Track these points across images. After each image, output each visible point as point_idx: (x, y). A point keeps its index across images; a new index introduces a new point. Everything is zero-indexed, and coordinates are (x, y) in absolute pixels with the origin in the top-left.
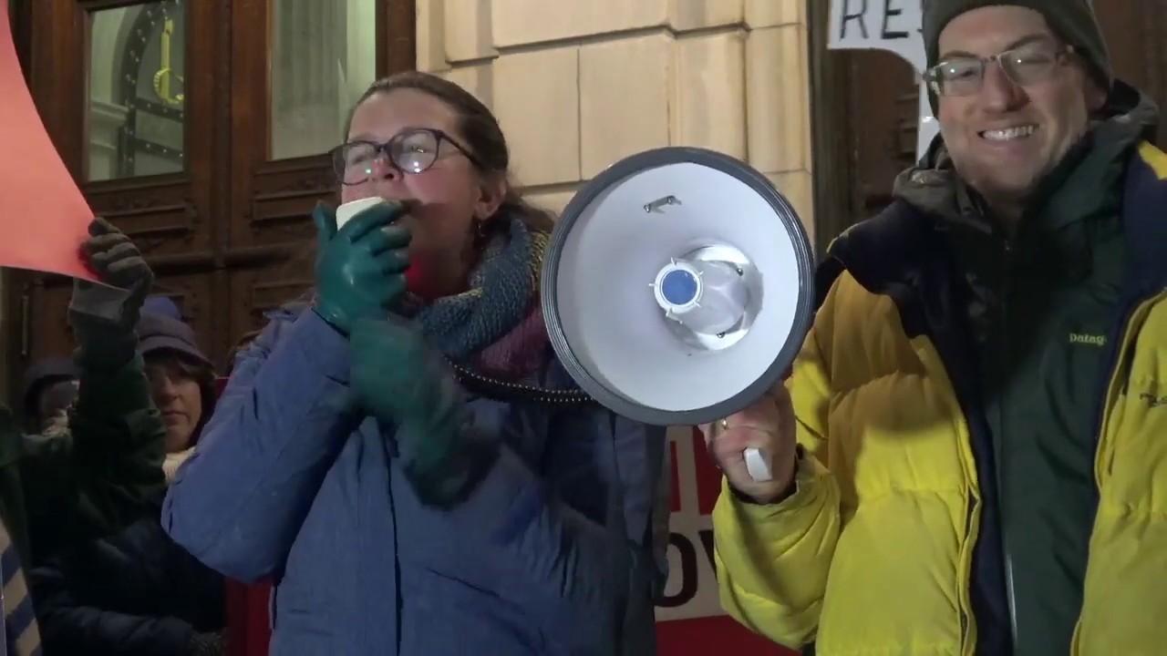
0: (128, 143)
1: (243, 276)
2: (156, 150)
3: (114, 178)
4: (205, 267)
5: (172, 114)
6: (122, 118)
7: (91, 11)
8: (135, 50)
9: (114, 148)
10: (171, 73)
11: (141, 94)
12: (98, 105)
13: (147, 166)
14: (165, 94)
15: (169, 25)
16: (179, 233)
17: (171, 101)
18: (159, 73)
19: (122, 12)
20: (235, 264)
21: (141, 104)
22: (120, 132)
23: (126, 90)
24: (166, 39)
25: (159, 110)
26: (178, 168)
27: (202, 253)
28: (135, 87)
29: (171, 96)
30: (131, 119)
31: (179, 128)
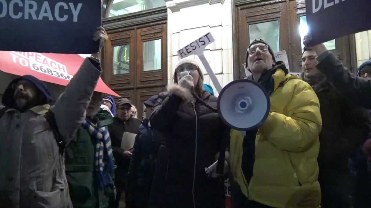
0: (119, 68)
1: (139, 90)
2: (124, 69)
3: (117, 74)
4: (133, 89)
5: (127, 63)
6: (118, 64)
7: (114, 46)
8: (121, 52)
9: (117, 69)
10: (126, 56)
11: (122, 60)
12: (115, 62)
13: (123, 72)
14: (125, 60)
15: (126, 49)
16: (129, 83)
17: (126, 61)
18: (124, 57)
19: (118, 47)
20: (138, 88)
21: (121, 62)
22: (118, 66)
23: (119, 59)
24: (126, 51)
25: (124, 62)
26: (128, 72)
27: (132, 87)
28: (120, 59)
29: (127, 60)
30: (120, 64)
31: (128, 66)
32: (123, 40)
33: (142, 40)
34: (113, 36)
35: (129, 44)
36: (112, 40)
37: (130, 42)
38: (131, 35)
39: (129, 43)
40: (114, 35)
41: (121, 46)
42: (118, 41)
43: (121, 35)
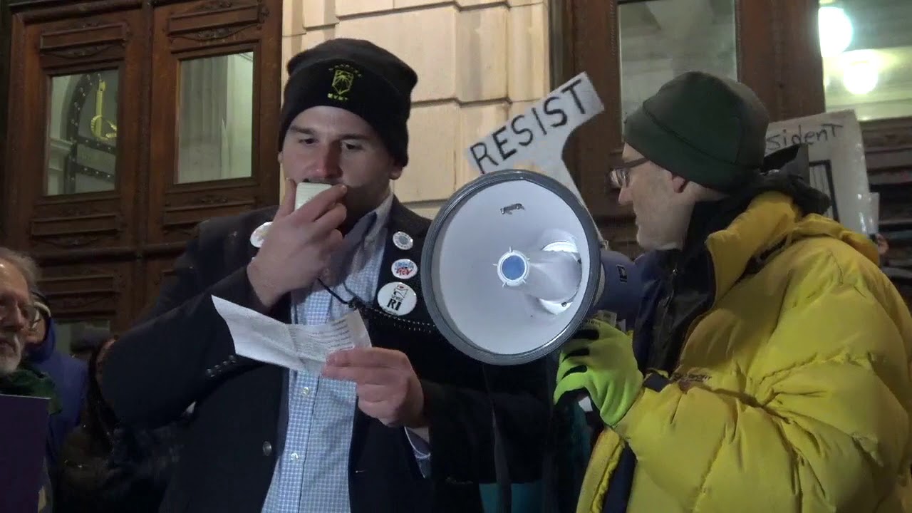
0: (72, 167)
1: (155, 265)
2: (91, 172)
3: (62, 193)
4: (128, 257)
5: (103, 147)
6: (68, 149)
7: (52, 76)
8: (78, 101)
9: (61, 170)
10: (103, 119)
11: (82, 133)
12: (52, 140)
13: (85, 185)
14: (98, 133)
15: (103, 85)
16: (113, 233)
17: (102, 138)
18: (94, 119)
19: (68, 77)
20: (150, 256)
21: (80, 140)
22: (66, 159)
23: (71, 130)
24: (100, 95)
25: (94, 144)
26: (110, 187)
27: (127, 248)
28: (77, 128)
29: (105, 136)
30: (74, 150)
31: (112, 159)
32: (91, 49)
33: (174, 53)
34: (48, 34)
35: (116, 68)
36: (44, 51)
37: (121, 59)
38: (128, 30)
39: (114, 64)
40: (53, 28)
41: (81, 76)
42: (70, 53)
43: (84, 28)
